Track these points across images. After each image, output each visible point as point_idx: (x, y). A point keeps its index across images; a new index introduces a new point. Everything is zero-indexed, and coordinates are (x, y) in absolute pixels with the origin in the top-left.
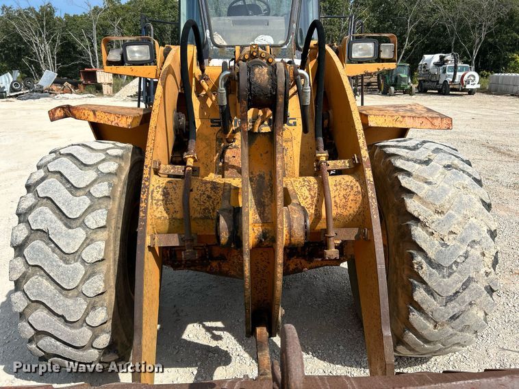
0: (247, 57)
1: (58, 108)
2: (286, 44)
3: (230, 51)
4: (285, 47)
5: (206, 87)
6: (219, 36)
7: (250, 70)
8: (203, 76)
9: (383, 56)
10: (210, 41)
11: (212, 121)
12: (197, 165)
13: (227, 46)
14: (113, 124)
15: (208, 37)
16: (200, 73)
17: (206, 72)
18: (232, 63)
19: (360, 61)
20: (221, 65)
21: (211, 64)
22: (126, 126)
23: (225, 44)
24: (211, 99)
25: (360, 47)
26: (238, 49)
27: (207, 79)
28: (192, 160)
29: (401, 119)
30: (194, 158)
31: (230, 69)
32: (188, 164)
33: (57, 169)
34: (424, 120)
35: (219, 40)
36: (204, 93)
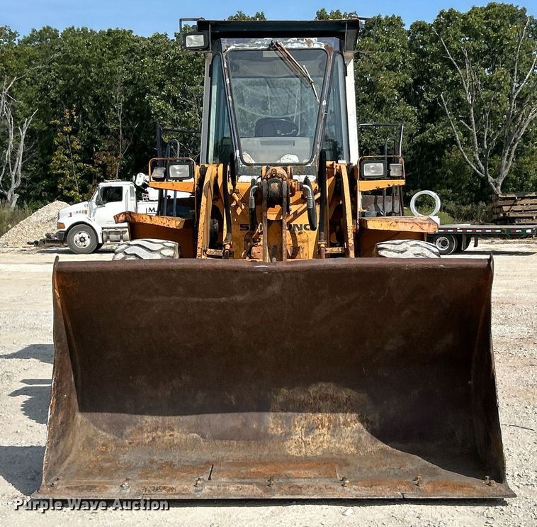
0: (269, 177)
1: (121, 213)
2: (310, 162)
3: (258, 169)
4: (309, 165)
5: (237, 199)
6: (249, 155)
7: (269, 185)
8: (234, 190)
9: (392, 174)
10: (239, 160)
11: (241, 226)
12: (232, 250)
13: (255, 165)
14: (165, 226)
15: (238, 156)
16: (232, 188)
17: (237, 187)
18: (259, 180)
19: (370, 178)
20: (250, 181)
21: (239, 180)
22: (175, 227)
23: (254, 162)
24: (241, 208)
25: (372, 167)
26: (264, 168)
27: (238, 193)
28: (229, 246)
29: (394, 224)
30: (230, 244)
31: (258, 184)
32: (226, 248)
33: (133, 253)
34: (414, 225)
35: (248, 159)
36: (234, 204)
